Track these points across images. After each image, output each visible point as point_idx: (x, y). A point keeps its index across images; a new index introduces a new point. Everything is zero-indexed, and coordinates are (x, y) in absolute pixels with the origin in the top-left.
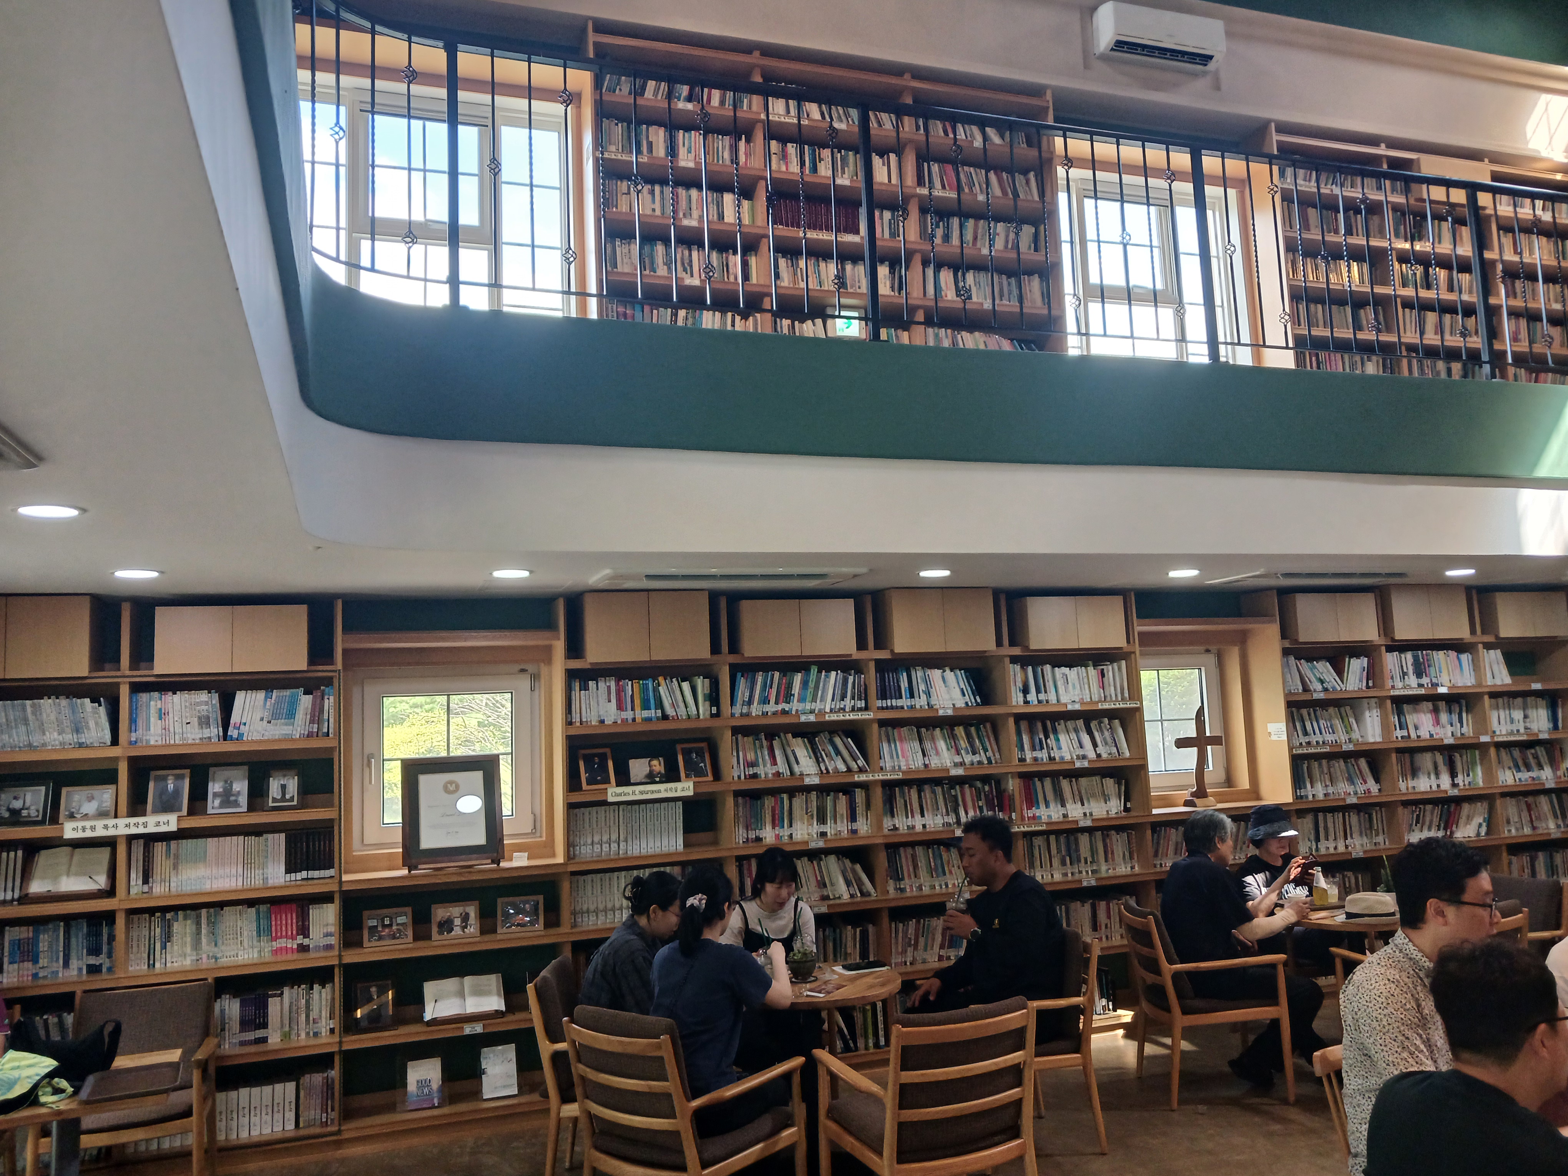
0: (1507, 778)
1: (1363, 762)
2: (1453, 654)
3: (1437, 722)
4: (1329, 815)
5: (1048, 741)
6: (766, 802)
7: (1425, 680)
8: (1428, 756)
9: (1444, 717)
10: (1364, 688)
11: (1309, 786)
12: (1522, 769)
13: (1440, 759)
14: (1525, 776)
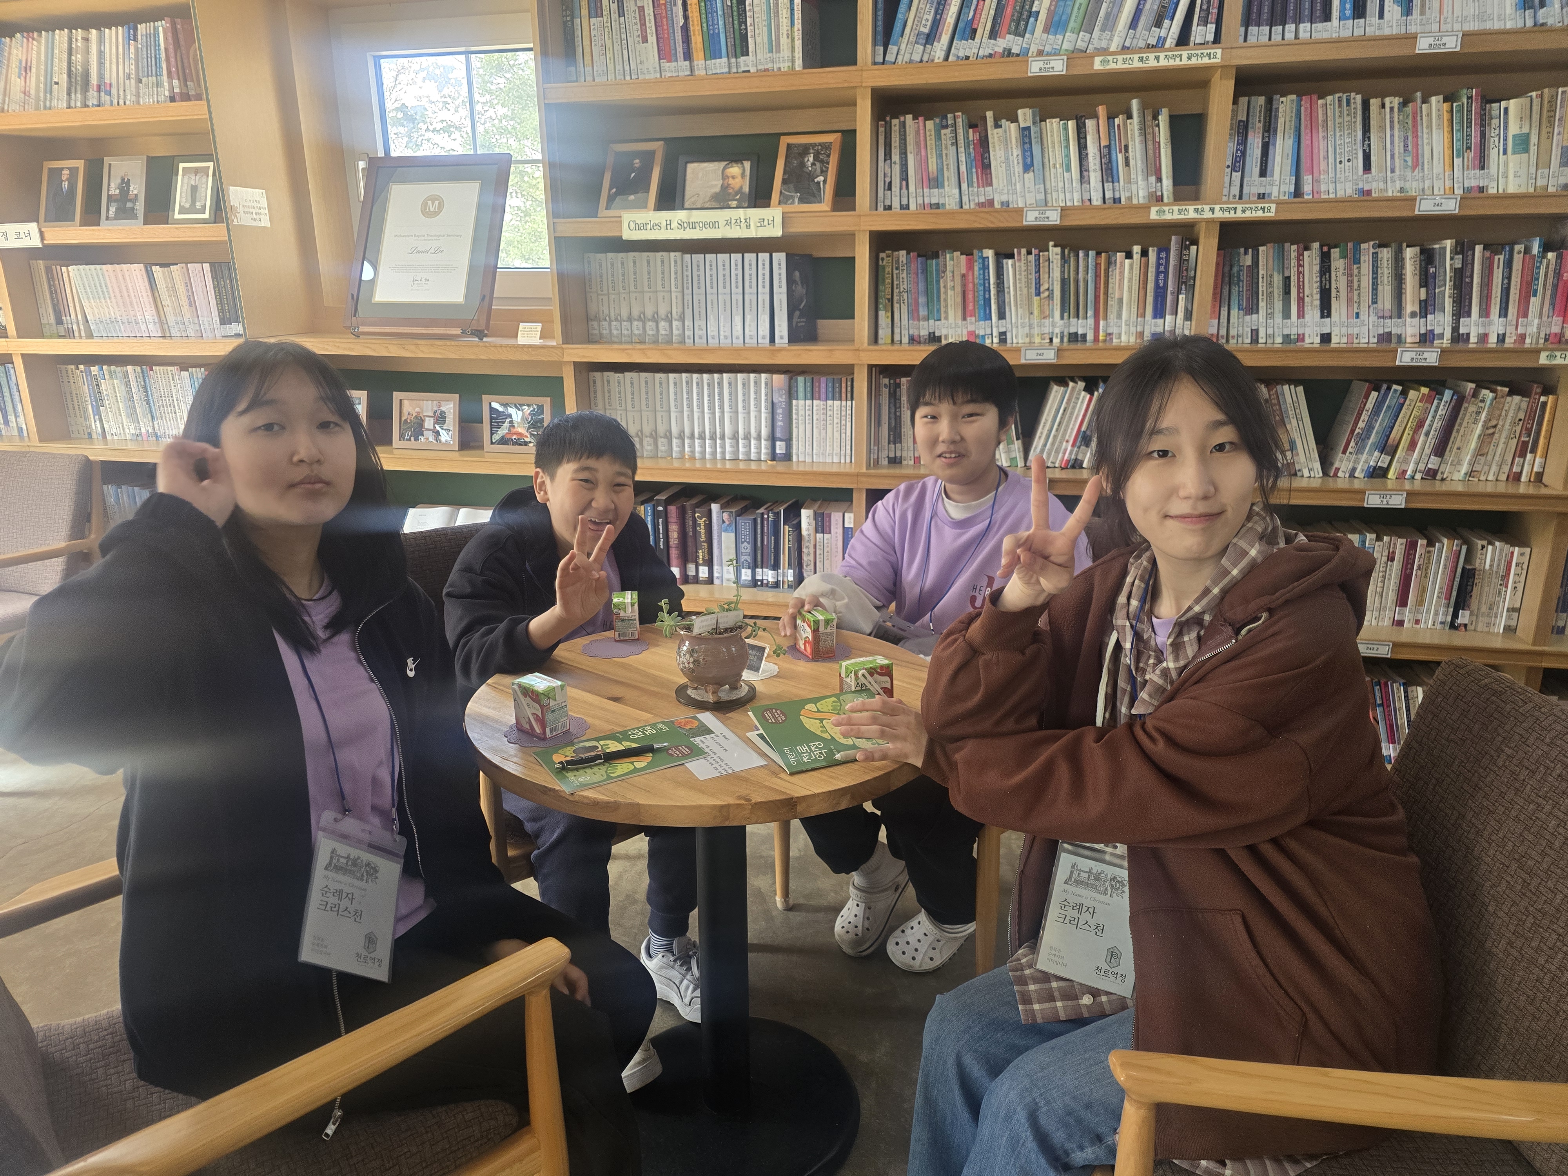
6: (949, 263)
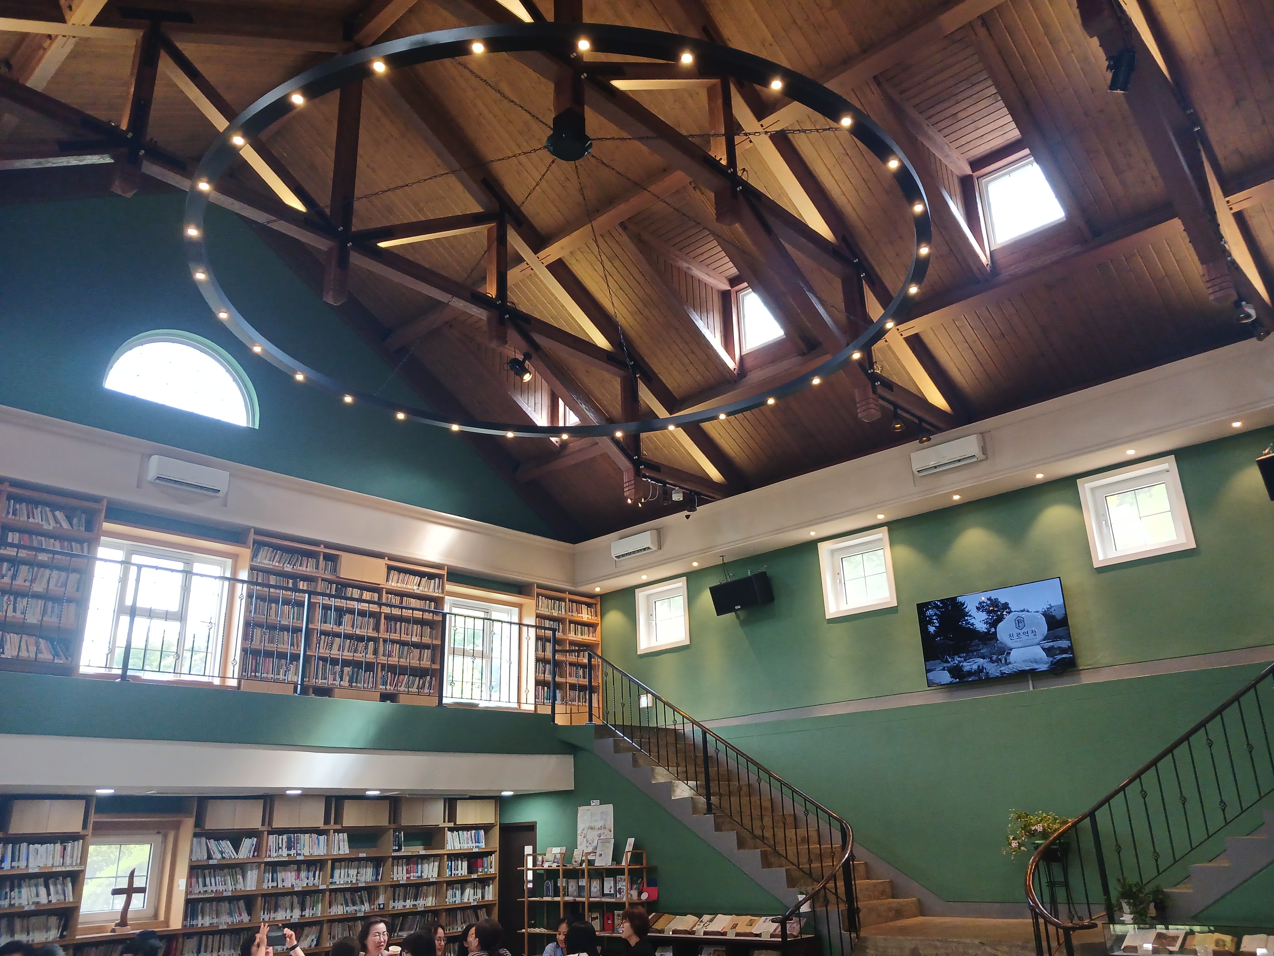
0: (338, 910)
1: (242, 904)
2: (314, 836)
3: (298, 877)
4: (210, 937)
5: (12, 893)
7: (293, 852)
8: (288, 898)
9: (303, 874)
10: (251, 857)
11: (200, 918)
12: (350, 905)
13: (295, 899)
14: (351, 909)
